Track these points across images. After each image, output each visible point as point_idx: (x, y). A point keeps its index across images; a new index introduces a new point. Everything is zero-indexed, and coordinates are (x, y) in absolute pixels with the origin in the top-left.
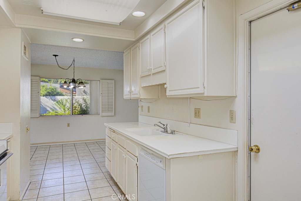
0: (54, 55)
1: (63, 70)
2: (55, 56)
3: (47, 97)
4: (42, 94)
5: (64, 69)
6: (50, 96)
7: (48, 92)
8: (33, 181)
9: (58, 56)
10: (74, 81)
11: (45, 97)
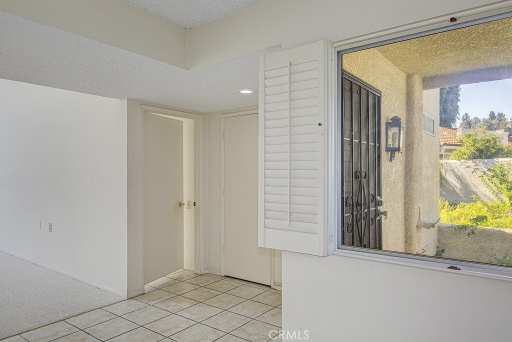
4: (465, 154)
7: (478, 150)
11: (471, 161)
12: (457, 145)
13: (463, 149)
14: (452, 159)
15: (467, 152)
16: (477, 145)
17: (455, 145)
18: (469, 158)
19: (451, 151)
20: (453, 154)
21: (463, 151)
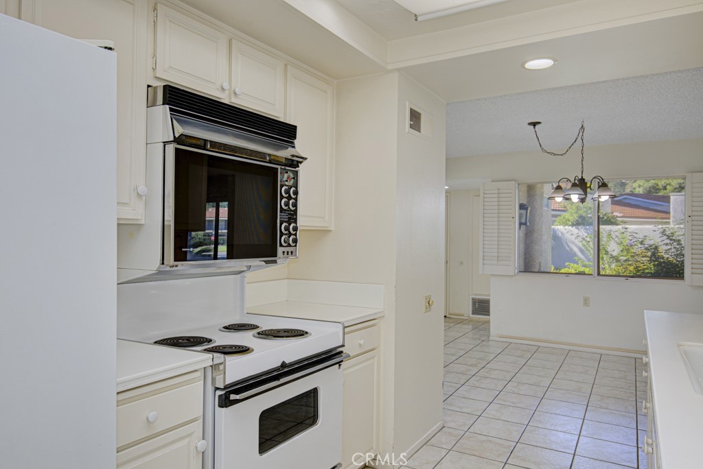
0: (530, 124)
1: (553, 156)
2: (534, 124)
3: (578, 229)
4: (569, 221)
5: (555, 155)
6: (583, 224)
7: (581, 217)
8: (450, 425)
9: (540, 123)
10: (581, 184)
11: (574, 227)
12: (561, 211)
13: (567, 215)
14: (557, 225)
15: (571, 218)
16: (580, 212)
17: (559, 210)
18: (573, 225)
19: (556, 216)
20: (558, 219)
21: (567, 217)
